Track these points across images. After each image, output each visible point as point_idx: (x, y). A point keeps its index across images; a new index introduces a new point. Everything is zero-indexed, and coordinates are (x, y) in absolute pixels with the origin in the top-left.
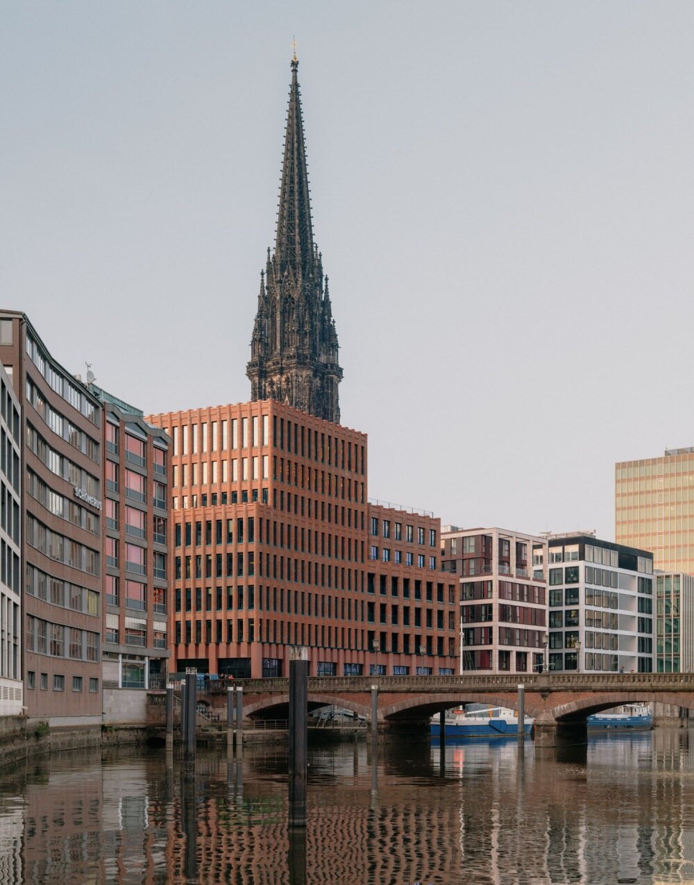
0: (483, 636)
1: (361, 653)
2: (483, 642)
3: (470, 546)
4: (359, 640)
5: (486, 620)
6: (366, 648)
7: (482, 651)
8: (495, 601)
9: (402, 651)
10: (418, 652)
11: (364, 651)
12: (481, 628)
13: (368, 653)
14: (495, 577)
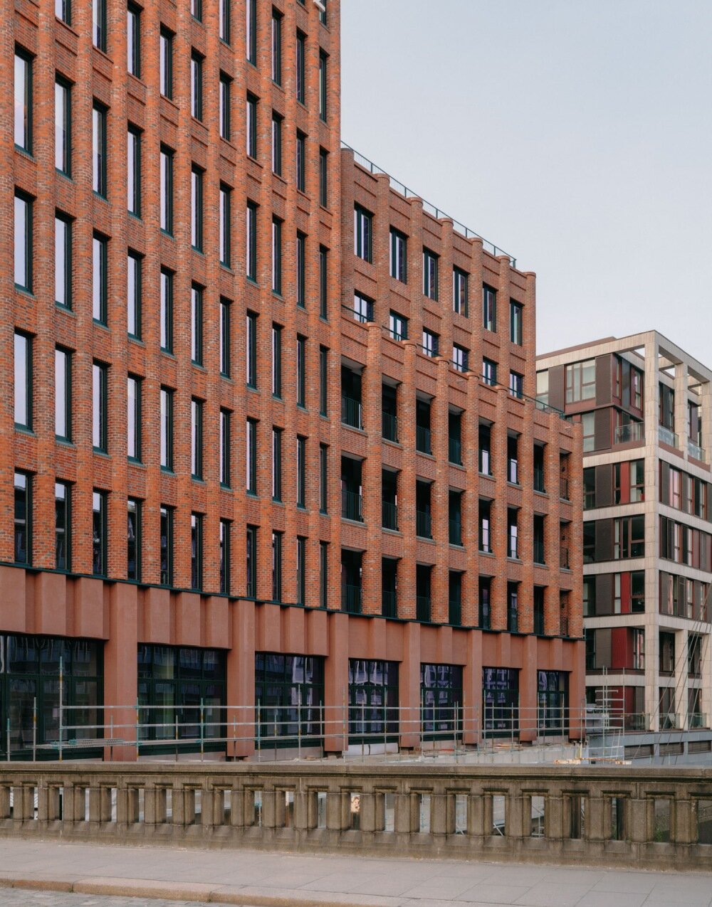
0: (618, 594)
1: (319, 618)
2: (617, 610)
3: (582, 385)
4: (313, 575)
5: (625, 556)
6: (335, 602)
7: (615, 630)
8: (650, 508)
9: (446, 620)
10: (485, 623)
11: (331, 614)
12: (614, 574)
13: (341, 620)
14: (650, 451)
